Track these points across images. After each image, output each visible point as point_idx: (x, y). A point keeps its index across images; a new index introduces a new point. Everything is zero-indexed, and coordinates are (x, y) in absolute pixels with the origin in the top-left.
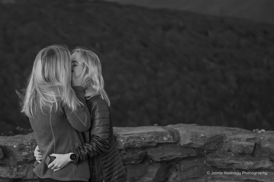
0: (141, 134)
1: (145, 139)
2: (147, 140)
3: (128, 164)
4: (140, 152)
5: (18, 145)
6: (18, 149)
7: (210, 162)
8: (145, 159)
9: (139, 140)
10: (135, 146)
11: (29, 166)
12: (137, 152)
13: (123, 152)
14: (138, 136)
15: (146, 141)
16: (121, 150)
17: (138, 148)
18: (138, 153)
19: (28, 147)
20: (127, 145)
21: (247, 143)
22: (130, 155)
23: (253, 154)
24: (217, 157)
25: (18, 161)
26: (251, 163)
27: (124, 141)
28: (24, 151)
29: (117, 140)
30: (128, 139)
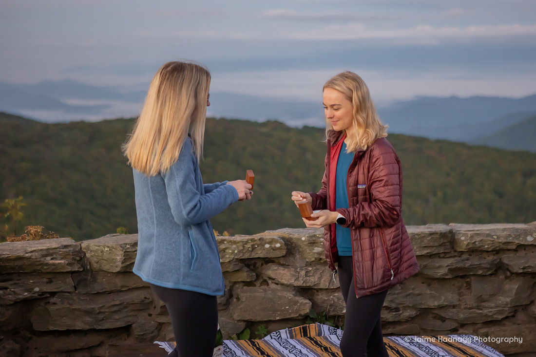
0: (493, 230)
1: (498, 238)
2: (502, 240)
3: (474, 275)
4: (491, 258)
5: (307, 237)
6: (307, 243)
8: (499, 268)
9: (489, 238)
10: (482, 248)
11: (323, 268)
12: (486, 257)
13: (465, 256)
14: (488, 232)
15: (500, 241)
16: (462, 253)
17: (488, 252)
18: (488, 259)
19: (322, 239)
20: (470, 246)
22: (475, 261)
25: (308, 260)
27: (466, 240)
28: (316, 246)
29: (456, 237)
30: (472, 237)
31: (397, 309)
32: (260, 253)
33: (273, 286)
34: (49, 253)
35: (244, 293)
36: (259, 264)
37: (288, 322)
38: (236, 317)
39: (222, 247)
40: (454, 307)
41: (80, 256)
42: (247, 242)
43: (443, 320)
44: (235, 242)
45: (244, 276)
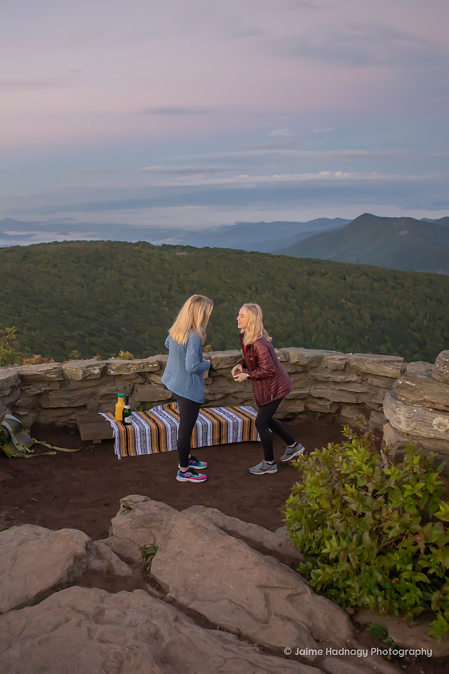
7: (312, 376)
21: (339, 362)
23: (344, 370)
24: (318, 372)
26: (343, 377)
31: (214, 394)
32: (147, 370)
33: (153, 384)
34: (48, 372)
35: (140, 389)
36: (146, 374)
37: (161, 402)
38: (136, 400)
39: (129, 367)
40: (242, 392)
41: (62, 372)
42: (140, 364)
43: (237, 398)
44: (135, 364)
45: (140, 380)
